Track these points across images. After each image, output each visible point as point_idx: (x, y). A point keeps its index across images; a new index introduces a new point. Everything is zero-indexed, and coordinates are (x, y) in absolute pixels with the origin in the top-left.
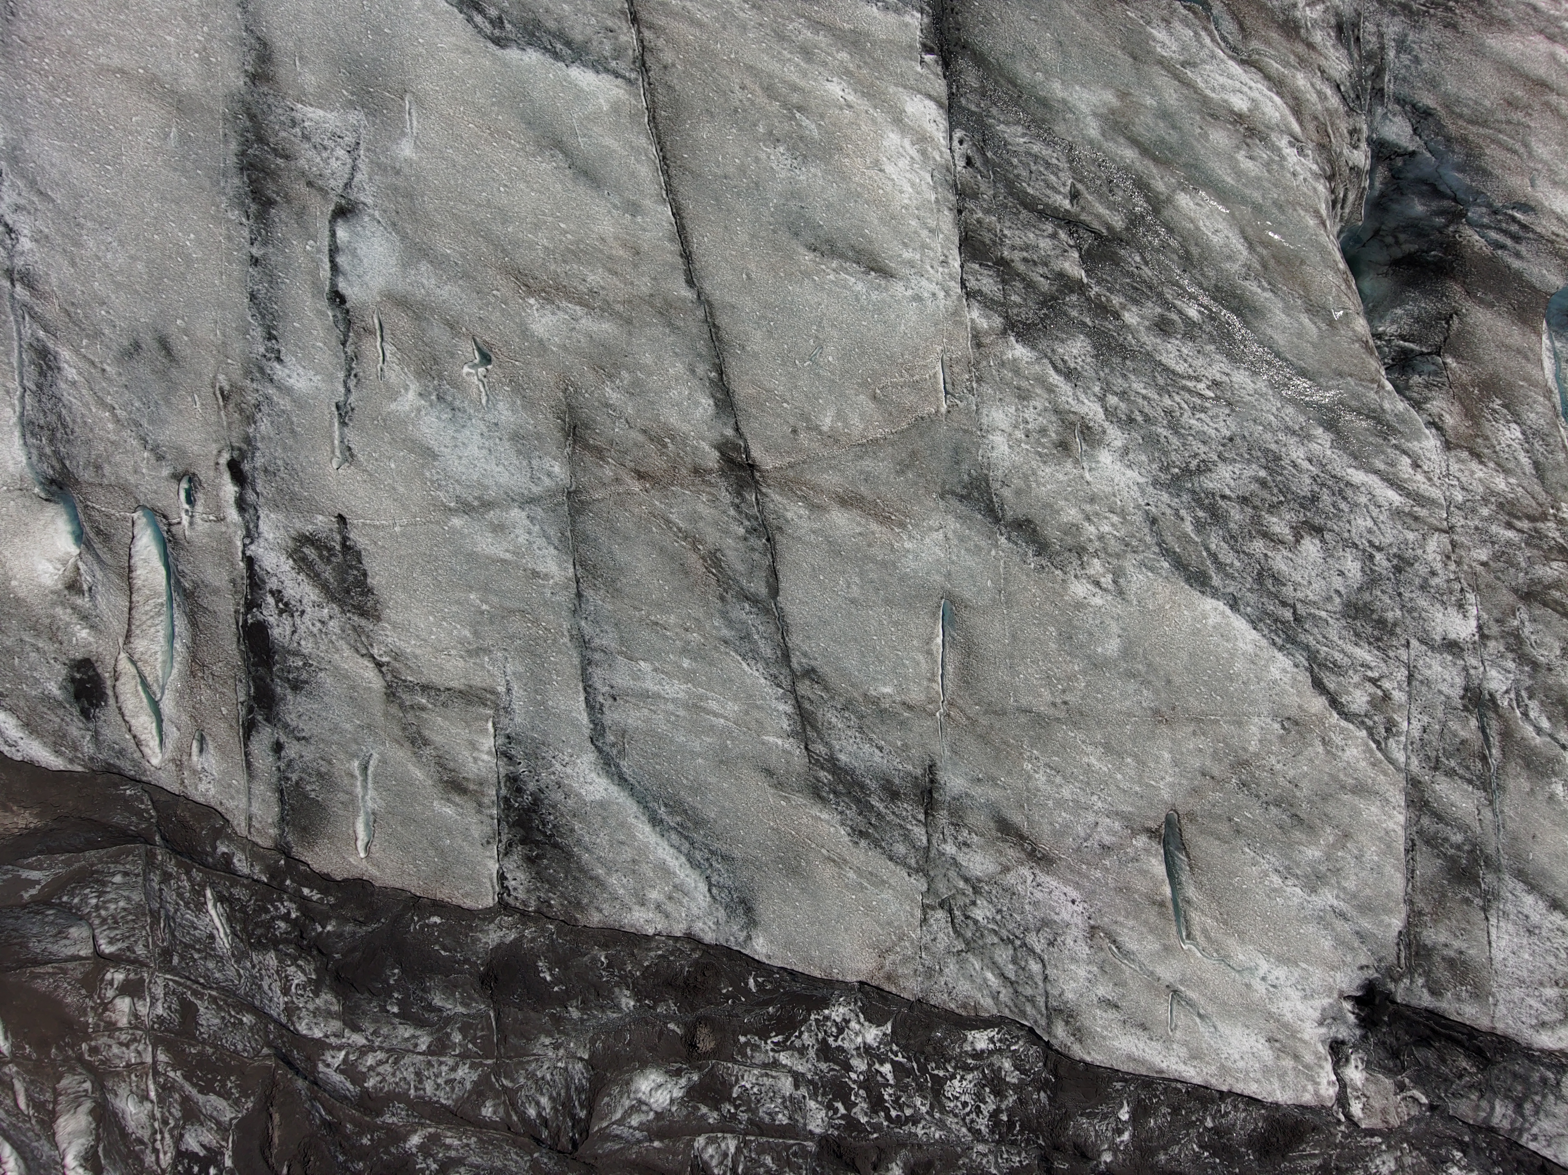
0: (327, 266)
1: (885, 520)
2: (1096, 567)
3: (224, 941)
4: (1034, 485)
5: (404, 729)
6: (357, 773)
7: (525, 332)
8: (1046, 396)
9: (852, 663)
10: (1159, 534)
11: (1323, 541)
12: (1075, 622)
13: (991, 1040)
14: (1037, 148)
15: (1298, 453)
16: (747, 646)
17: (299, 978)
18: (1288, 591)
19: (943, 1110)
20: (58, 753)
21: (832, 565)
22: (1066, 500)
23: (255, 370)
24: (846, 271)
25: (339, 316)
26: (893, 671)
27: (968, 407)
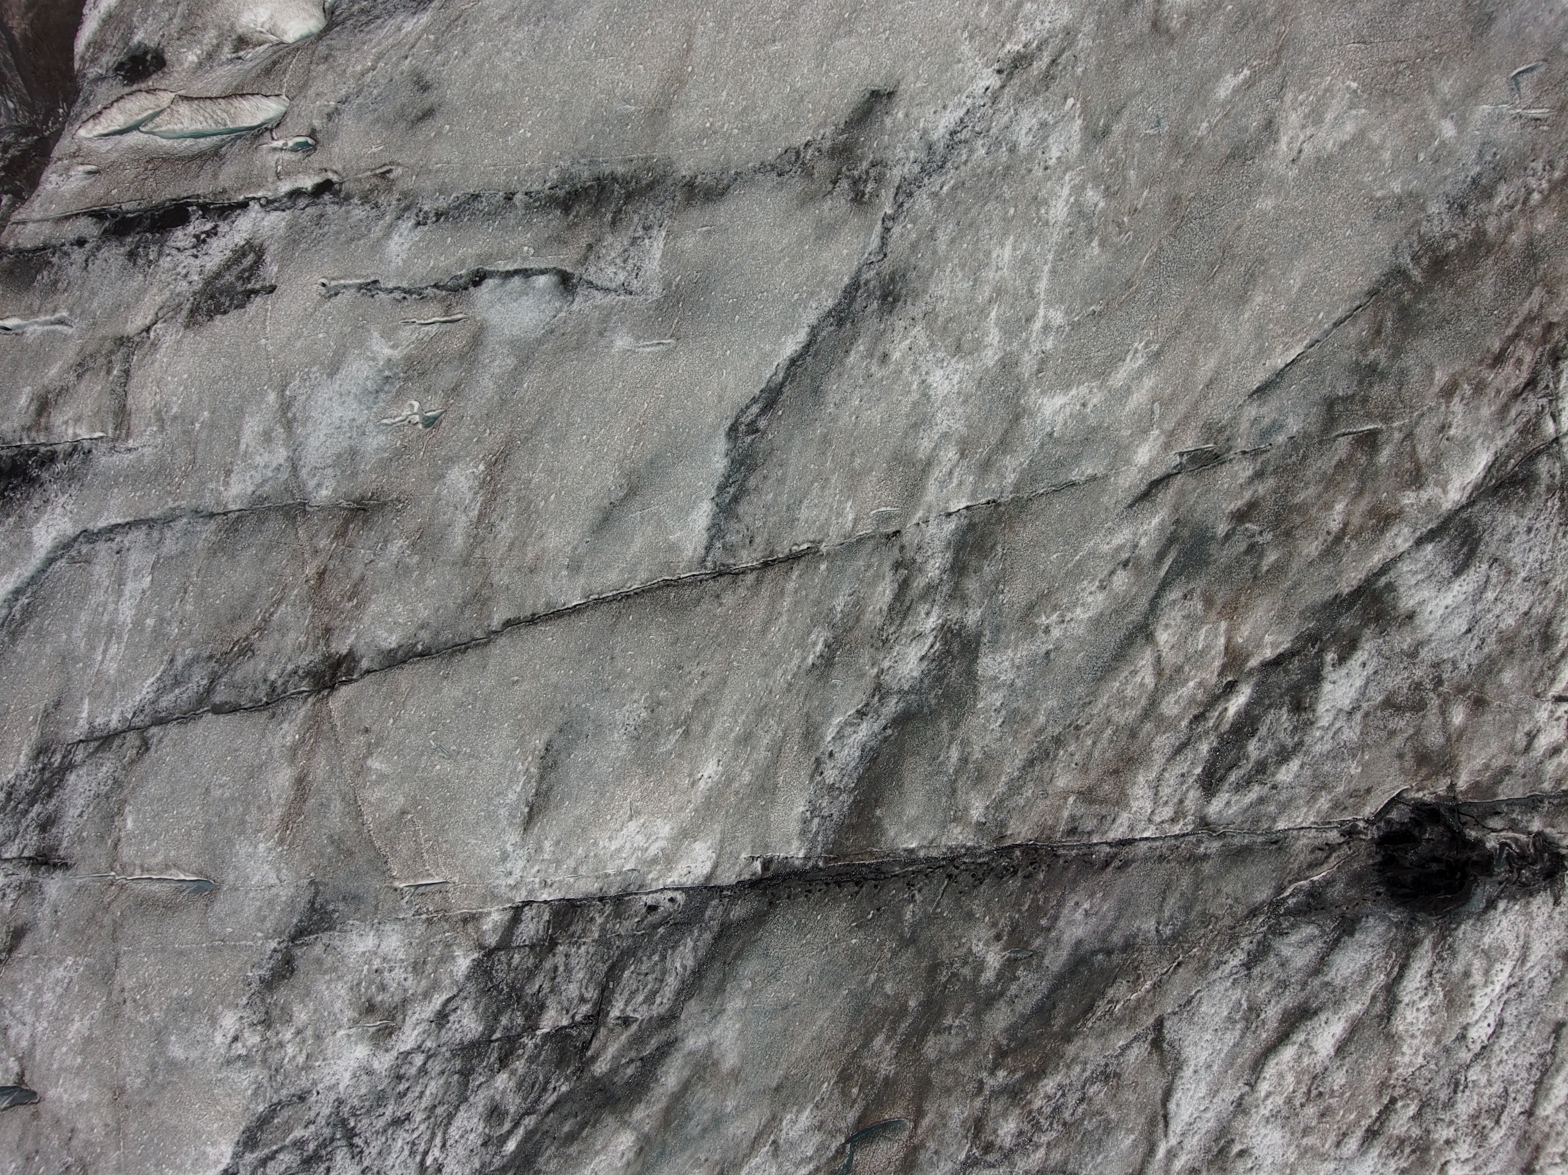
0: (510, 267)
1: (286, 823)
2: (253, 1039)
4: (327, 977)
5: (91, 356)
6: (57, 315)
7: (450, 461)
8: (419, 991)
9: (152, 788)
10: (290, 1103)
12: (197, 1016)
14: (671, 981)
16: (169, 682)
20: (88, 46)
21: (240, 769)
22: (315, 1011)
23: (407, 202)
24: (527, 782)
25: (461, 281)
26: (147, 830)
27: (401, 909)
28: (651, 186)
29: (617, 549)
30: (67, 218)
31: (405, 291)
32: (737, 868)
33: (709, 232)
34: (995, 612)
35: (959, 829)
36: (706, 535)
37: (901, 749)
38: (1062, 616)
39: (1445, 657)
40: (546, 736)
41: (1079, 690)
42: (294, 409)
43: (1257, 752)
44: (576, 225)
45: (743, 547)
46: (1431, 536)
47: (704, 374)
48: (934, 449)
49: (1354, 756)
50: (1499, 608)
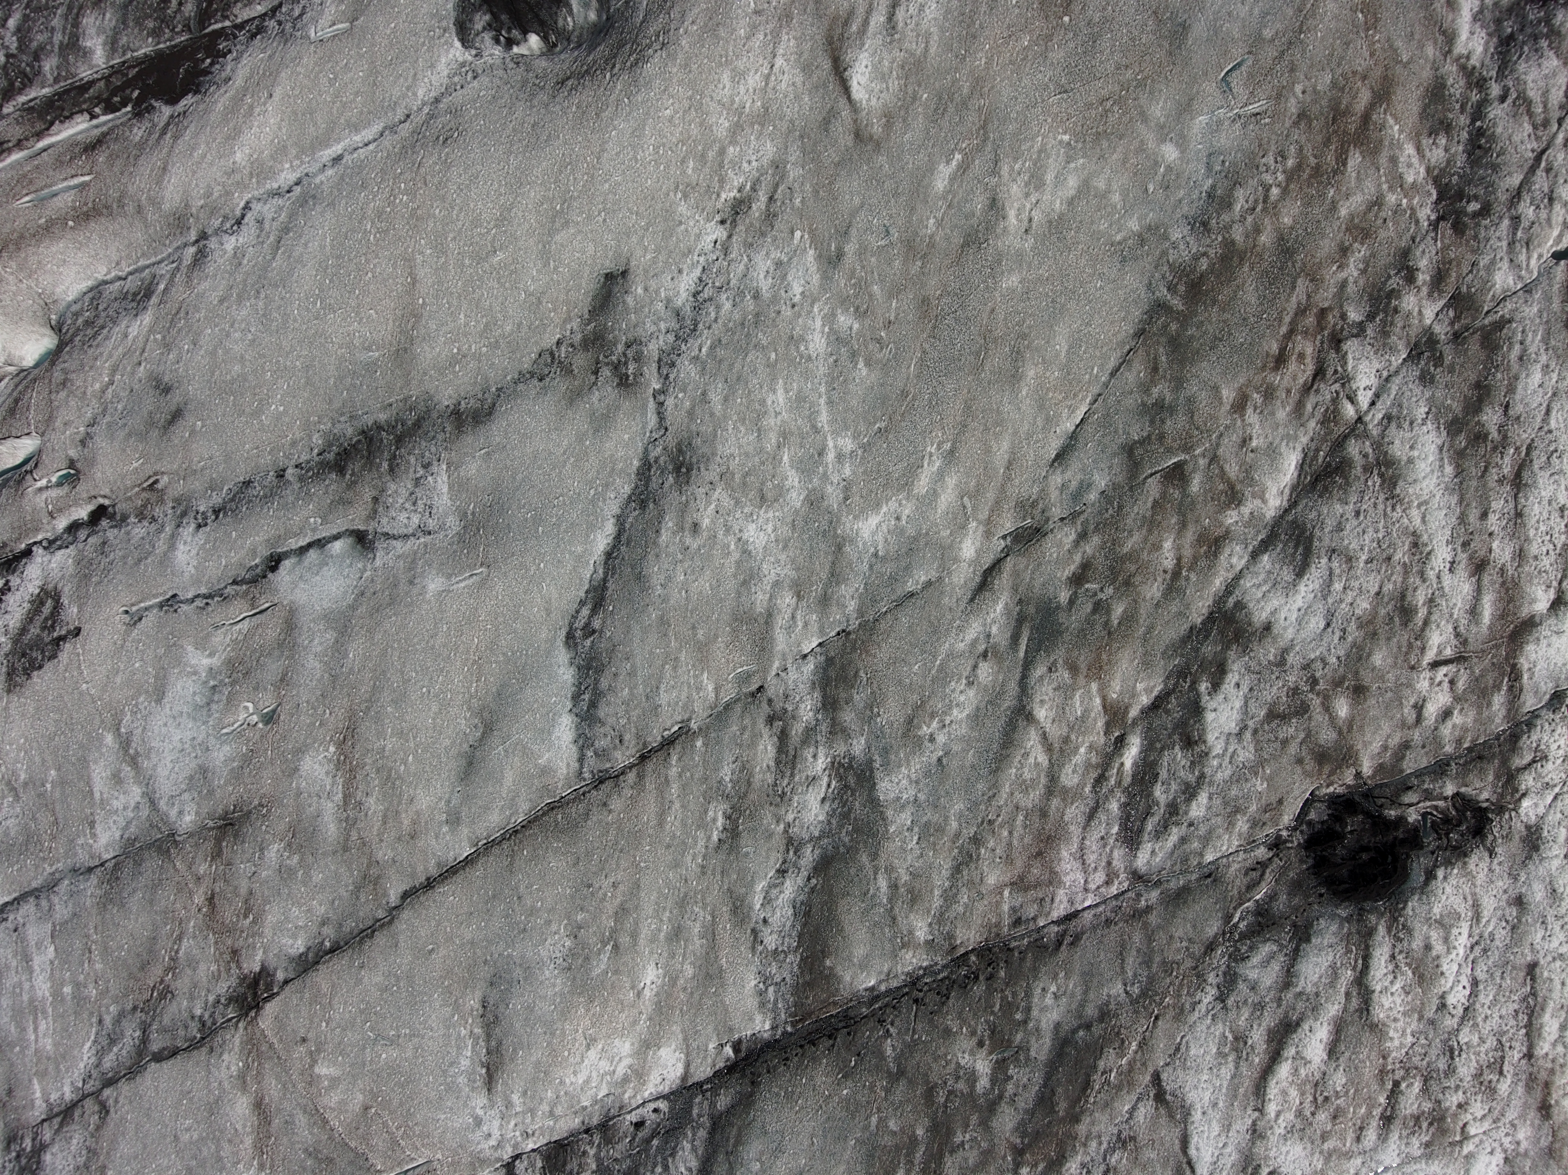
0: (302, 543)
7: (300, 751)
16: (105, 1041)
21: (199, 1109)
23: (182, 508)
24: (475, 1044)
25: (258, 570)
28: (418, 424)
29: (491, 789)
31: (205, 597)
32: (709, 1060)
33: (488, 454)
34: (877, 735)
35: (910, 954)
36: (574, 748)
37: (830, 893)
38: (942, 721)
39: (1313, 656)
40: (478, 995)
41: (980, 786)
42: (134, 745)
43: (1164, 796)
44: (355, 483)
45: (615, 748)
46: (1265, 546)
47: (525, 593)
48: (770, 599)
49: (1256, 774)
50: (1349, 596)
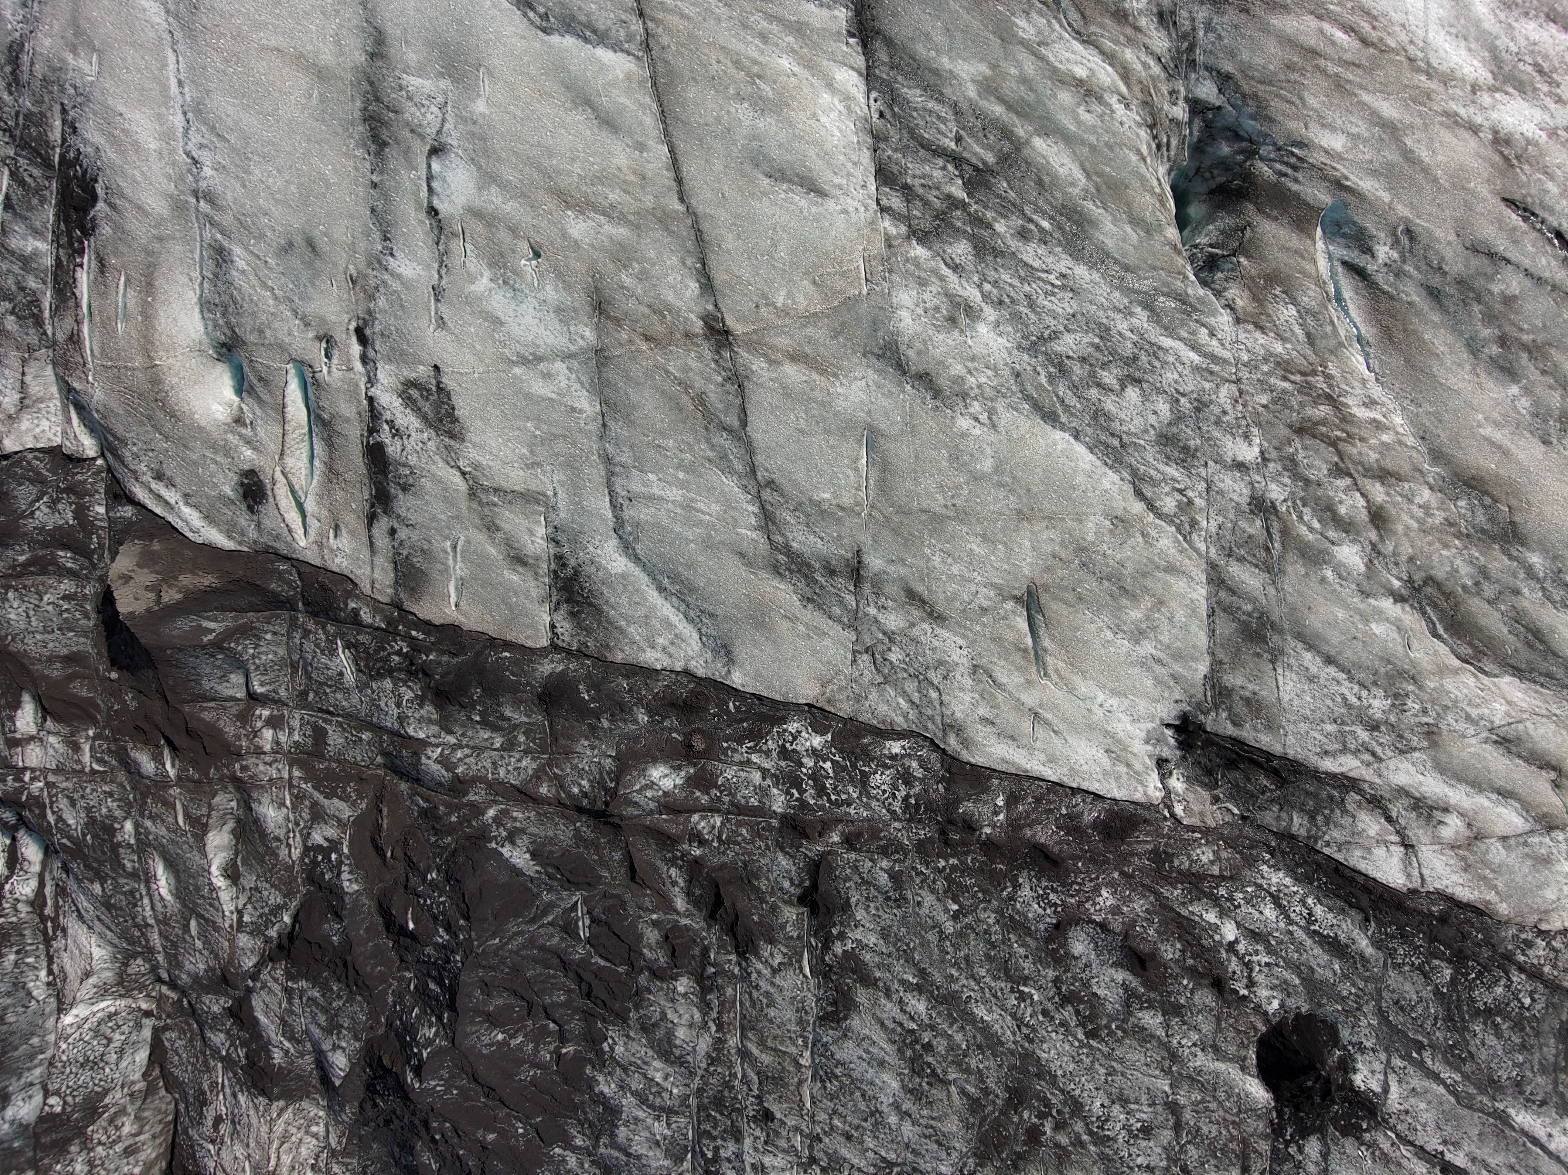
0: (425, 189)
1: (823, 372)
2: (976, 407)
3: (350, 677)
4: (931, 348)
5: (482, 519)
6: (449, 550)
7: (564, 235)
8: (939, 283)
9: (800, 476)
10: (1022, 384)
11: (1141, 388)
12: (961, 447)
13: (903, 747)
14: (931, 105)
15: (1122, 325)
16: (725, 464)
17: (408, 695)
18: (1116, 425)
19: (868, 796)
20: (230, 537)
22: (954, 358)
23: (375, 263)
24: (793, 191)
25: (435, 224)
26: (830, 481)
27: (882, 291)
28: (371, 84)
29: (629, 116)
30: (372, 544)
31: (441, 266)
32: (854, 54)
33: (406, 42)
36: (620, 54)
40: (761, 176)
42: (527, 354)
44: (396, 139)
45: (628, 28)
47: (506, 47)
